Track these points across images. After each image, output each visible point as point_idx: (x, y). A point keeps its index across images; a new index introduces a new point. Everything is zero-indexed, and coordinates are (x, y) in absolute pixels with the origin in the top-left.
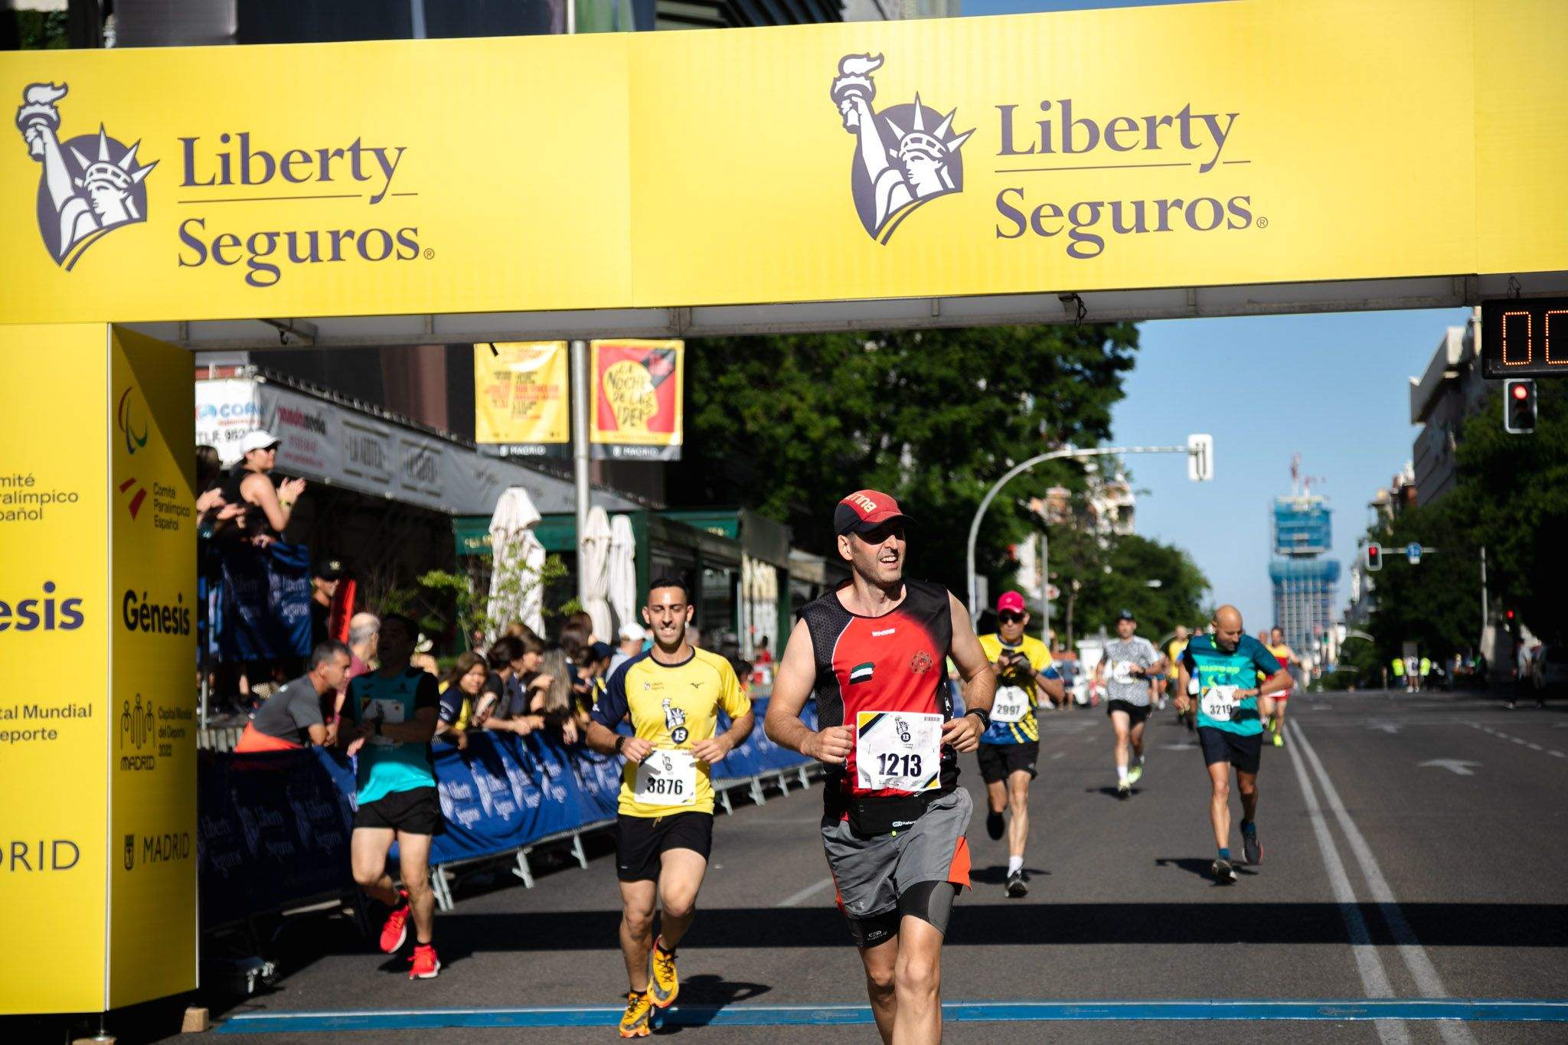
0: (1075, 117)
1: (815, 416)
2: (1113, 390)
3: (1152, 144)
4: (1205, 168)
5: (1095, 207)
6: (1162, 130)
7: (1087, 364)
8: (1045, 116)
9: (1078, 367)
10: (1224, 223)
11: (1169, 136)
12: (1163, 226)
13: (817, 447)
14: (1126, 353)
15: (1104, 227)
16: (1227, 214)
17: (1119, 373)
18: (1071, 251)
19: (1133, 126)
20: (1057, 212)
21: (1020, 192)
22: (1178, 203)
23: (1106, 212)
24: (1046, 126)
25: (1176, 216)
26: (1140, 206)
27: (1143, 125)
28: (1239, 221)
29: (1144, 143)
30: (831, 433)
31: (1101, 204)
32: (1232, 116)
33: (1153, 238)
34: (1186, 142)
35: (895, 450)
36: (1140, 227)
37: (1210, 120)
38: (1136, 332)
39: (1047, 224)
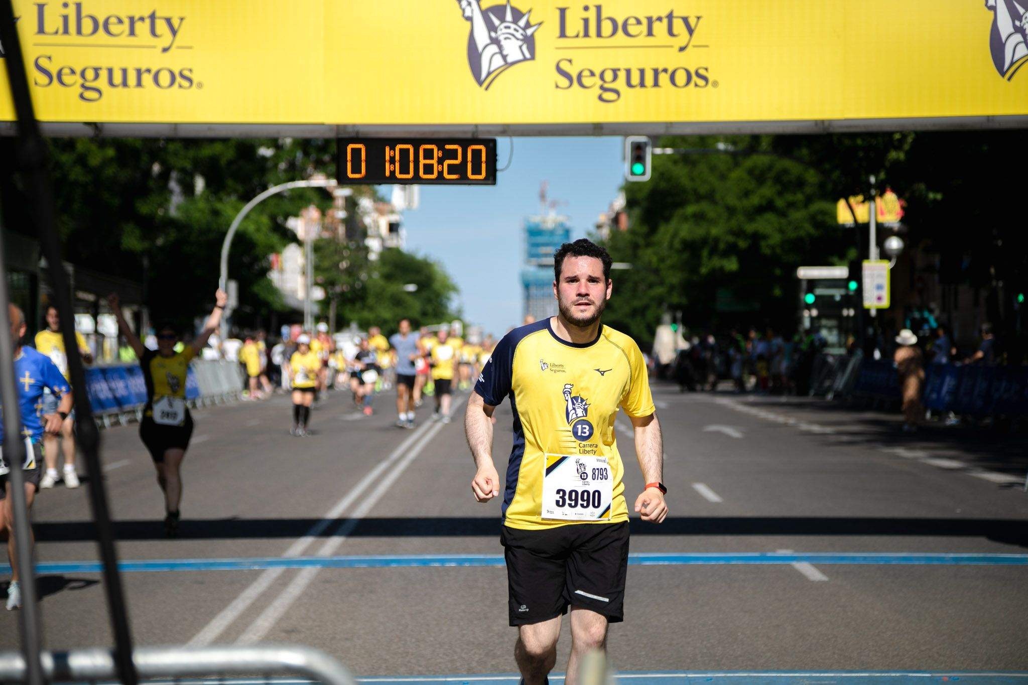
0: (84, 13)
1: (94, 147)
3: (132, 33)
4: (165, 50)
5: (97, 70)
6: (139, 26)
8: (65, 11)
10: (176, 85)
11: (143, 28)
12: (139, 84)
13: (96, 172)
15: (102, 84)
16: (179, 79)
18: (82, 96)
19: (120, 21)
20: (73, 72)
21: (50, 58)
22: (149, 71)
23: (104, 74)
24: (66, 18)
25: (147, 79)
26: (125, 72)
27: (127, 22)
28: (186, 83)
29: (127, 31)
30: (106, 162)
31: (101, 69)
32: (182, 19)
33: (133, 91)
34: (153, 32)
35: (165, 176)
36: (125, 84)
37: (168, 21)
39: (66, 79)
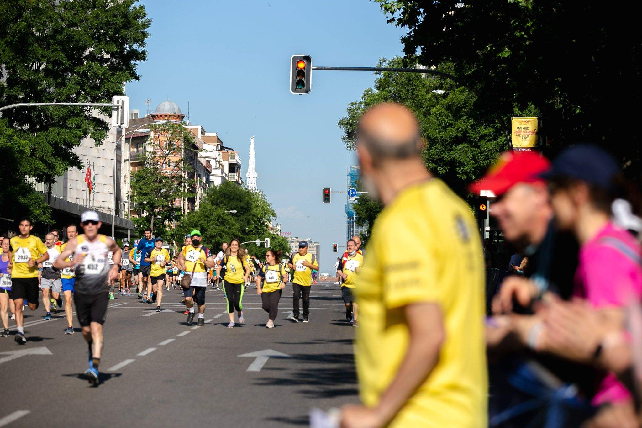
2: (127, 73)
7: (113, 56)
9: (107, 56)
14: (140, 50)
17: (133, 62)
38: (145, 35)
